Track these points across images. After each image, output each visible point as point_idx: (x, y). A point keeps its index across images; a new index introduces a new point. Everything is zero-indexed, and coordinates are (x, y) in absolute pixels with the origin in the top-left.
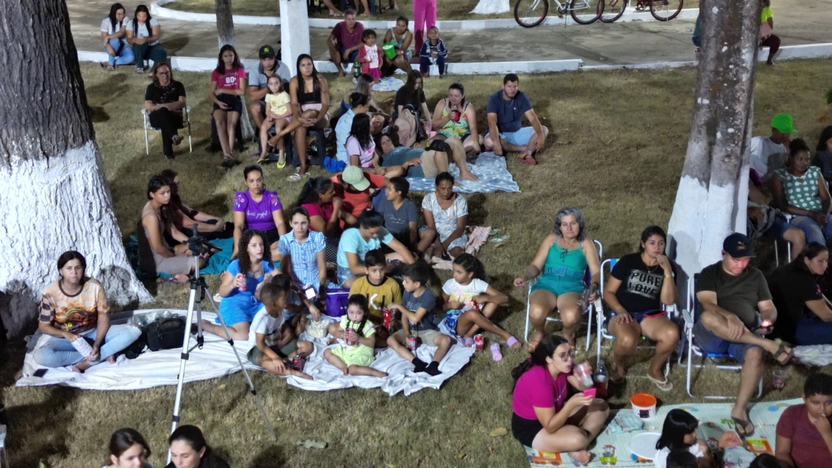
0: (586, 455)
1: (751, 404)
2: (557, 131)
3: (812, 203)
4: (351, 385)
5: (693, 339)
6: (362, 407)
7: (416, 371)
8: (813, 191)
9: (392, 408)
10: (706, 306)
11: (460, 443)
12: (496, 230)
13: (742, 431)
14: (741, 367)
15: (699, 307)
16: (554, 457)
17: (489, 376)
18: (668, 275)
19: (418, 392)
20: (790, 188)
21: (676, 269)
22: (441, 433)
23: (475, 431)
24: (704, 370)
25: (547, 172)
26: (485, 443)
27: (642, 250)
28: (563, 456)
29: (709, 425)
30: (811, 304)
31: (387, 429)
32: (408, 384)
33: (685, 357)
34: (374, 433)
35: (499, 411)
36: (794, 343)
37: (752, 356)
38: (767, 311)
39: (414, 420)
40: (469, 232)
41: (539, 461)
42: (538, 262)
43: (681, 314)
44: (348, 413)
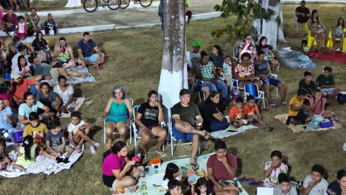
0: (135, 187)
1: (196, 157)
2: (108, 55)
3: (211, 76)
4: (29, 173)
5: (172, 134)
6: (36, 181)
7: (58, 162)
8: (211, 71)
9: (49, 180)
10: (176, 120)
11: (81, 190)
12: (87, 99)
13: (195, 168)
14: (191, 143)
15: (173, 121)
16: (122, 190)
17: (91, 160)
18: (160, 110)
19: (61, 171)
20: (202, 71)
21: (163, 107)
22: (73, 187)
23: (87, 184)
24: (178, 146)
25: (106, 72)
26: (92, 189)
27: (149, 101)
28: (126, 189)
29: (182, 168)
30: (215, 115)
31: (48, 189)
32: (55, 169)
33: (170, 141)
34: (43, 192)
35: (97, 174)
36: (210, 131)
37: (196, 138)
38: (199, 119)
39: (60, 184)
40: (75, 100)
41: (116, 192)
42: (107, 110)
43: (166, 124)
44: (30, 185)
